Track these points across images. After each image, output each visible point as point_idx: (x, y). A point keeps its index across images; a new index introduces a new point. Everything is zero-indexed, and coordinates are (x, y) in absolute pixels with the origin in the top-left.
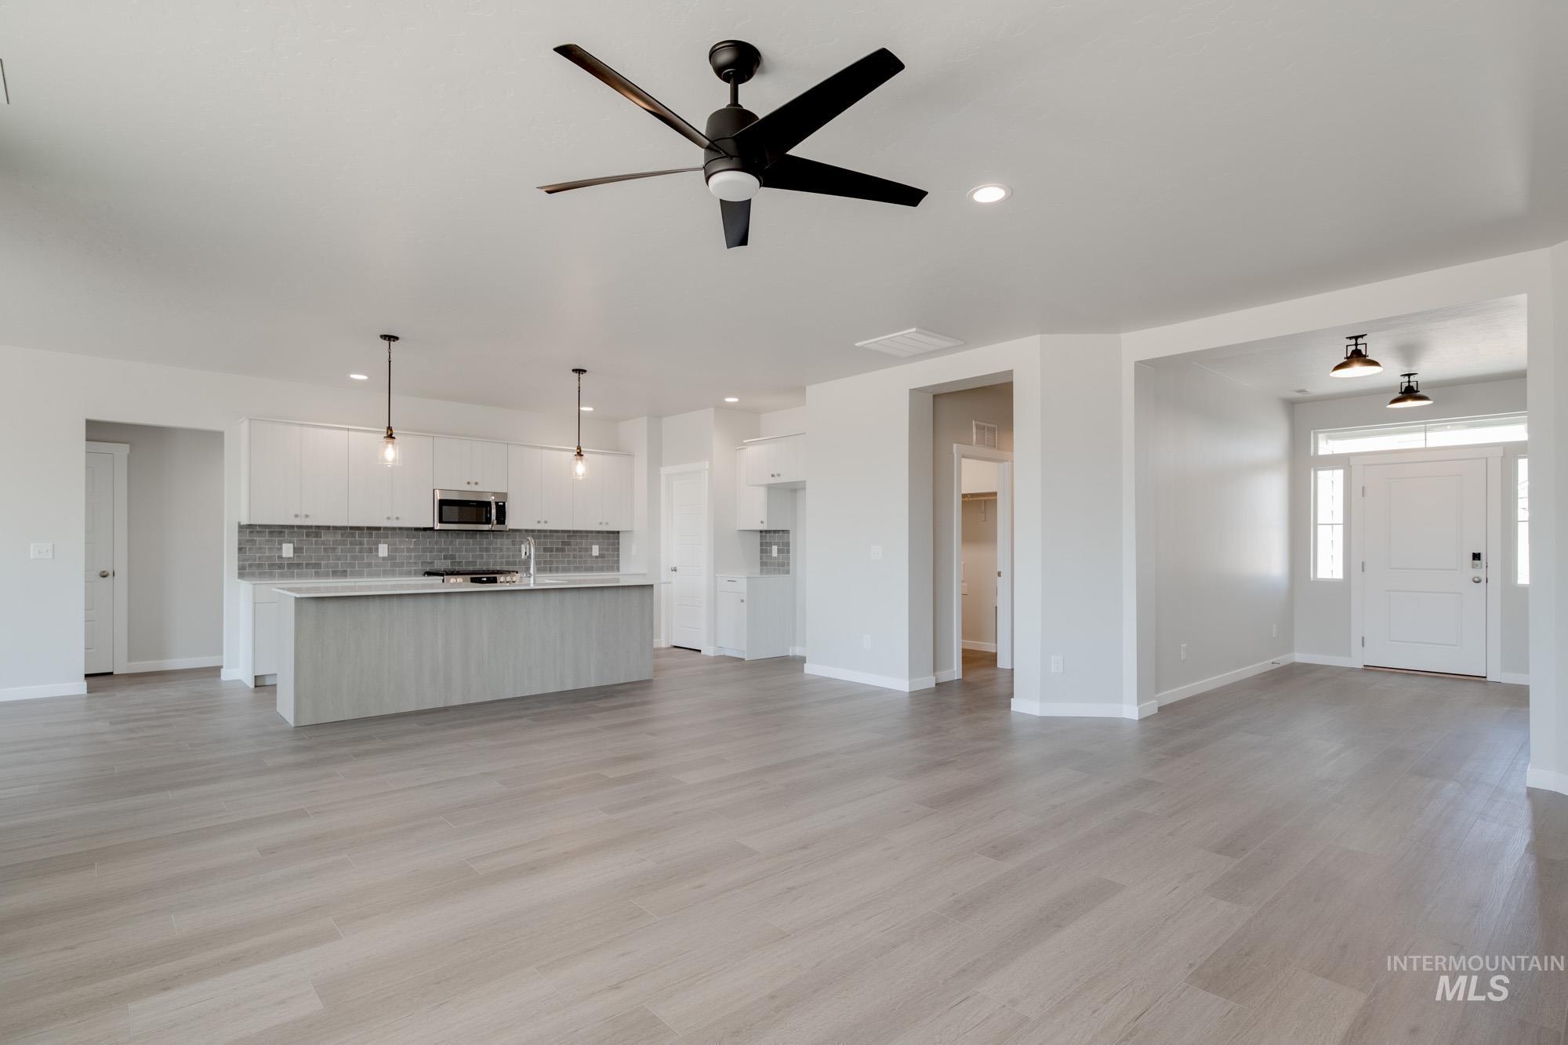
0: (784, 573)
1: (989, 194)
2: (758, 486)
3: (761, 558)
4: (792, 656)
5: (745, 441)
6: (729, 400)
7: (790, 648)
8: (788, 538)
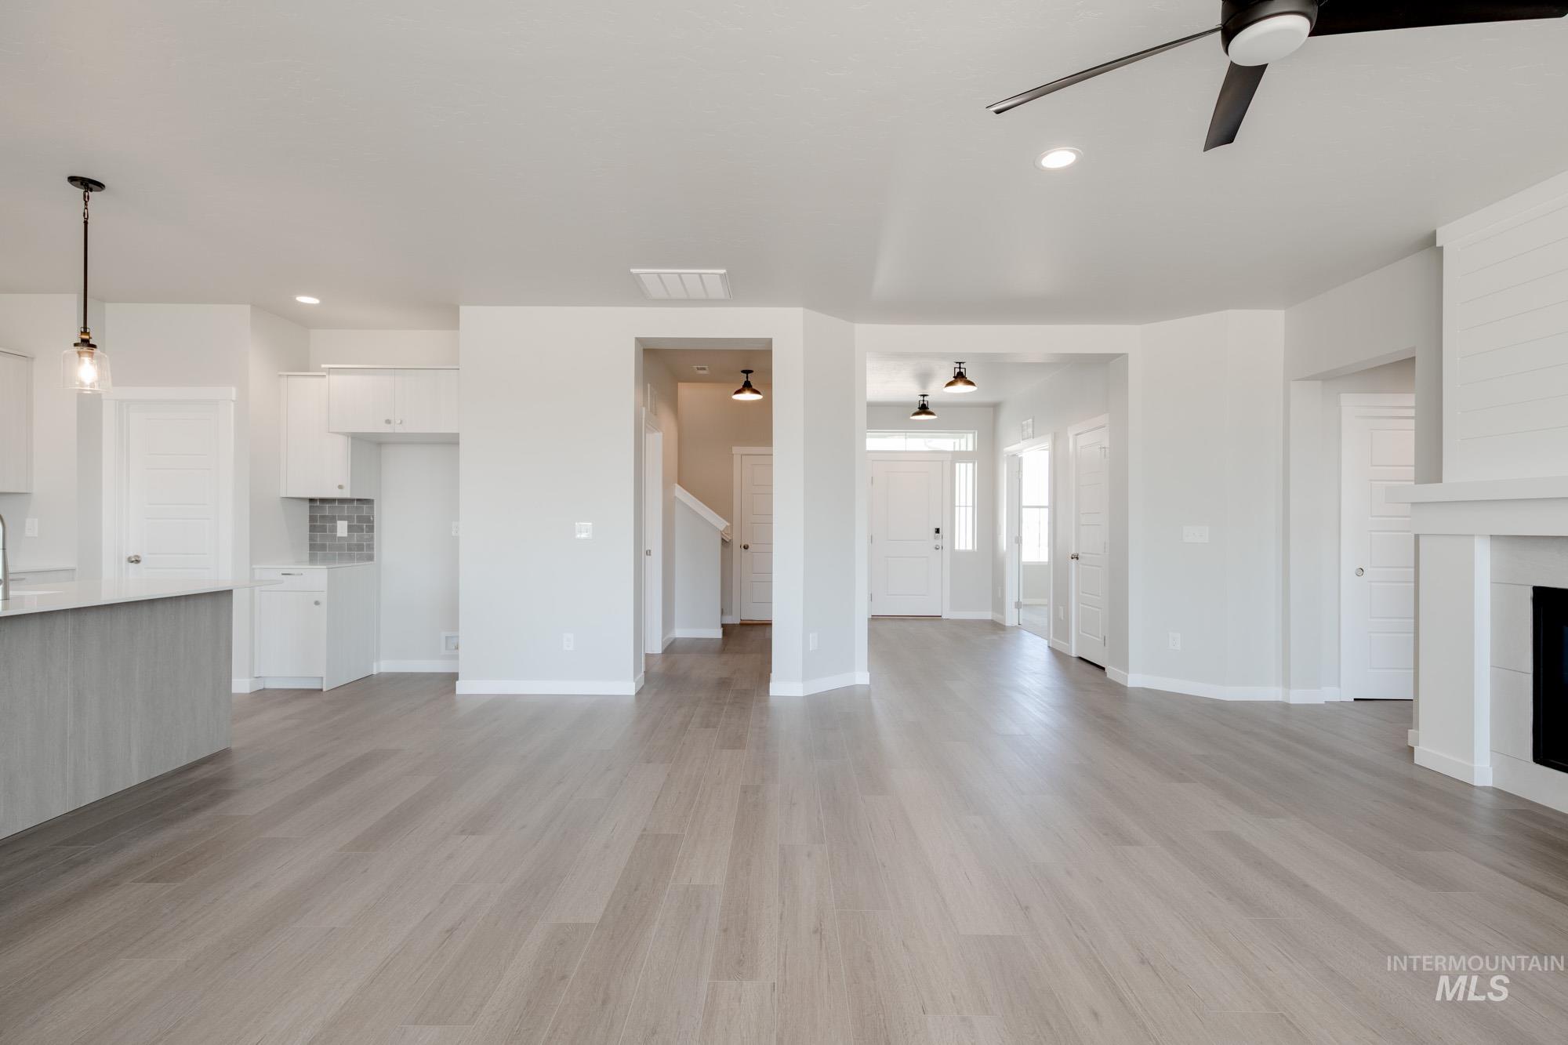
0: (361, 559)
1: (1059, 159)
2: (337, 433)
3: (311, 539)
4: (377, 675)
5: (323, 366)
6: (304, 299)
7: (375, 664)
8: (372, 508)
